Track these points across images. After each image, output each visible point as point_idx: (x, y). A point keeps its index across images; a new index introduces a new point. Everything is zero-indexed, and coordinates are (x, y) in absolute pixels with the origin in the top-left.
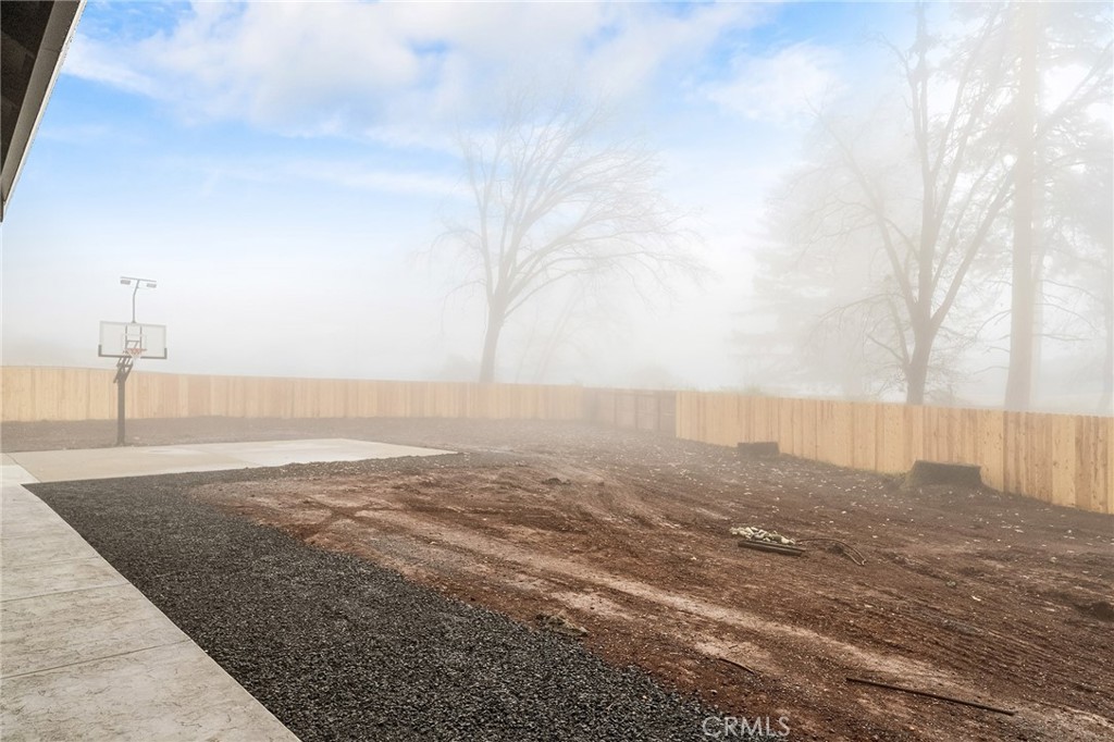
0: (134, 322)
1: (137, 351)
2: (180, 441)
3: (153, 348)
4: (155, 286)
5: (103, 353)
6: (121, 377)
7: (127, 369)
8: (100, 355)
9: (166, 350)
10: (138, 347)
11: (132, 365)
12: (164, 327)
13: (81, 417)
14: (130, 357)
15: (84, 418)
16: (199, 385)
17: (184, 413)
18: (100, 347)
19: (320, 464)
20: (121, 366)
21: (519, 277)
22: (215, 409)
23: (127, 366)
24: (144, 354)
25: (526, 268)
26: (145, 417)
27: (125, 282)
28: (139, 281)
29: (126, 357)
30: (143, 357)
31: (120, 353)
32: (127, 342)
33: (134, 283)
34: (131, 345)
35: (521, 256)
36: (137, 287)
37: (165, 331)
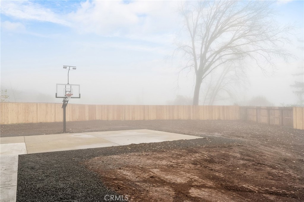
0: (68, 84)
1: (69, 95)
2: (86, 130)
3: (75, 94)
4: (75, 69)
5: (57, 96)
6: (64, 106)
7: (66, 102)
8: (56, 97)
9: (80, 94)
10: (70, 93)
11: (68, 101)
12: (79, 85)
13: (53, 121)
14: (67, 98)
15: (54, 121)
16: (92, 108)
17: (87, 119)
18: (56, 94)
19: (145, 144)
20: (64, 101)
21: (207, 64)
22: (98, 117)
23: (66, 101)
24: (72, 96)
25: (210, 60)
26: (74, 121)
27: (65, 67)
28: (70, 67)
29: (65, 98)
30: (71, 98)
31: (64, 96)
32: (66, 92)
33: (68, 68)
34: (67, 93)
35: (208, 55)
36: (69, 69)
37: (79, 87)
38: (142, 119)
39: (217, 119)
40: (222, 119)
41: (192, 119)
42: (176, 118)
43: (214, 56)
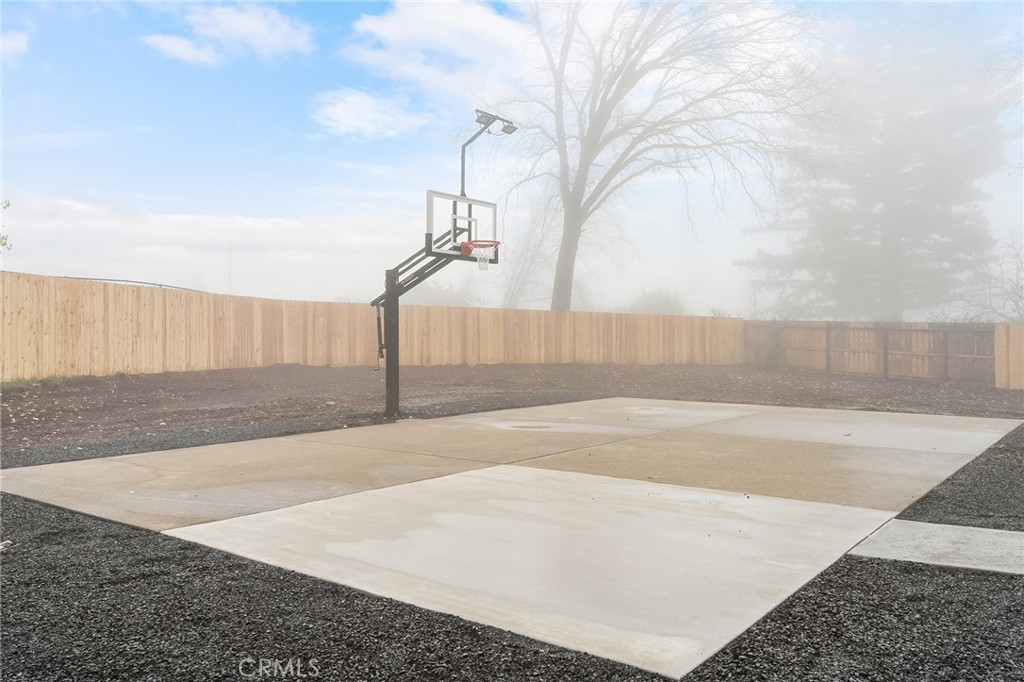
0: (463, 194)
15: (162, 370)
26: (221, 367)
32: (456, 230)
38: (457, 360)
39: (685, 362)
40: (698, 359)
41: (614, 361)
42: (567, 358)
43: (633, 153)
